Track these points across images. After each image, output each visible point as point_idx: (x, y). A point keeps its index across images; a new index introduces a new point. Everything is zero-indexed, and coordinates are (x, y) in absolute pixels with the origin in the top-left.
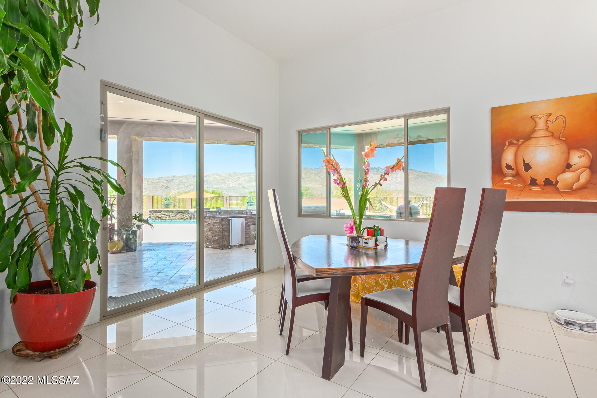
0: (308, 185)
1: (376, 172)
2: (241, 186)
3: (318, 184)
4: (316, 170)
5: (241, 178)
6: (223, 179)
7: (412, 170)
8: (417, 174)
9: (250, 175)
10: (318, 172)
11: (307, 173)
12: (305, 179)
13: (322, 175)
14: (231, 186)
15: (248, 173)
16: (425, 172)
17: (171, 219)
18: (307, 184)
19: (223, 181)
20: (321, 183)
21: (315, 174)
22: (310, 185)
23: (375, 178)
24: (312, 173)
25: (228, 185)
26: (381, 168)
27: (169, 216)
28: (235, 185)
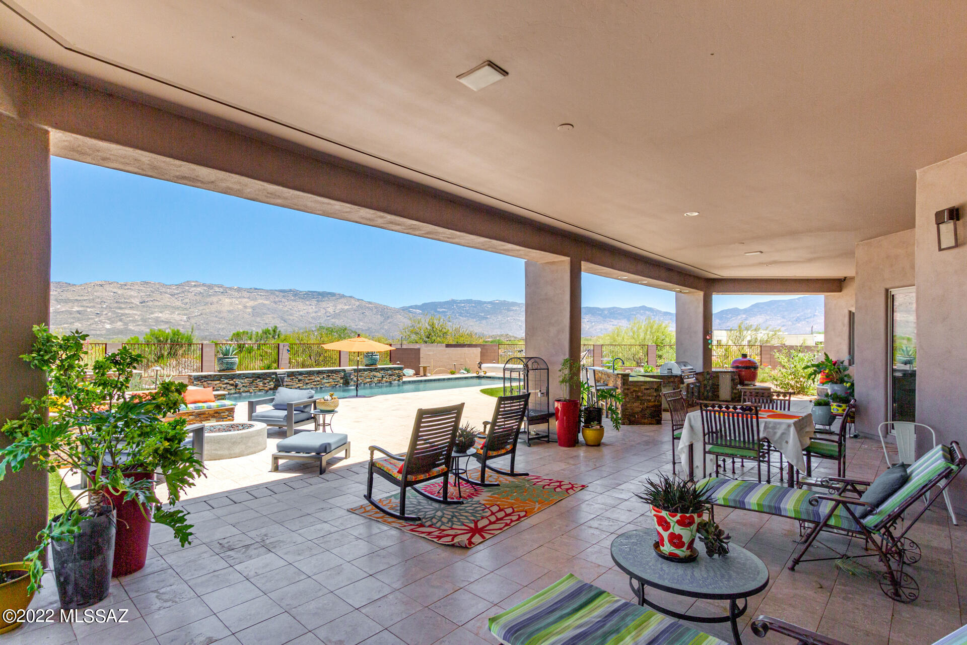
0: (156, 315)
1: (293, 298)
3: (179, 314)
4: (174, 288)
7: (351, 297)
8: (357, 303)
10: (178, 292)
11: (153, 292)
12: (148, 303)
16: (369, 302)
17: (241, 390)
20: (186, 312)
21: (171, 295)
22: (160, 315)
23: (290, 307)
24: (165, 293)
26: (301, 292)
27: (236, 386)
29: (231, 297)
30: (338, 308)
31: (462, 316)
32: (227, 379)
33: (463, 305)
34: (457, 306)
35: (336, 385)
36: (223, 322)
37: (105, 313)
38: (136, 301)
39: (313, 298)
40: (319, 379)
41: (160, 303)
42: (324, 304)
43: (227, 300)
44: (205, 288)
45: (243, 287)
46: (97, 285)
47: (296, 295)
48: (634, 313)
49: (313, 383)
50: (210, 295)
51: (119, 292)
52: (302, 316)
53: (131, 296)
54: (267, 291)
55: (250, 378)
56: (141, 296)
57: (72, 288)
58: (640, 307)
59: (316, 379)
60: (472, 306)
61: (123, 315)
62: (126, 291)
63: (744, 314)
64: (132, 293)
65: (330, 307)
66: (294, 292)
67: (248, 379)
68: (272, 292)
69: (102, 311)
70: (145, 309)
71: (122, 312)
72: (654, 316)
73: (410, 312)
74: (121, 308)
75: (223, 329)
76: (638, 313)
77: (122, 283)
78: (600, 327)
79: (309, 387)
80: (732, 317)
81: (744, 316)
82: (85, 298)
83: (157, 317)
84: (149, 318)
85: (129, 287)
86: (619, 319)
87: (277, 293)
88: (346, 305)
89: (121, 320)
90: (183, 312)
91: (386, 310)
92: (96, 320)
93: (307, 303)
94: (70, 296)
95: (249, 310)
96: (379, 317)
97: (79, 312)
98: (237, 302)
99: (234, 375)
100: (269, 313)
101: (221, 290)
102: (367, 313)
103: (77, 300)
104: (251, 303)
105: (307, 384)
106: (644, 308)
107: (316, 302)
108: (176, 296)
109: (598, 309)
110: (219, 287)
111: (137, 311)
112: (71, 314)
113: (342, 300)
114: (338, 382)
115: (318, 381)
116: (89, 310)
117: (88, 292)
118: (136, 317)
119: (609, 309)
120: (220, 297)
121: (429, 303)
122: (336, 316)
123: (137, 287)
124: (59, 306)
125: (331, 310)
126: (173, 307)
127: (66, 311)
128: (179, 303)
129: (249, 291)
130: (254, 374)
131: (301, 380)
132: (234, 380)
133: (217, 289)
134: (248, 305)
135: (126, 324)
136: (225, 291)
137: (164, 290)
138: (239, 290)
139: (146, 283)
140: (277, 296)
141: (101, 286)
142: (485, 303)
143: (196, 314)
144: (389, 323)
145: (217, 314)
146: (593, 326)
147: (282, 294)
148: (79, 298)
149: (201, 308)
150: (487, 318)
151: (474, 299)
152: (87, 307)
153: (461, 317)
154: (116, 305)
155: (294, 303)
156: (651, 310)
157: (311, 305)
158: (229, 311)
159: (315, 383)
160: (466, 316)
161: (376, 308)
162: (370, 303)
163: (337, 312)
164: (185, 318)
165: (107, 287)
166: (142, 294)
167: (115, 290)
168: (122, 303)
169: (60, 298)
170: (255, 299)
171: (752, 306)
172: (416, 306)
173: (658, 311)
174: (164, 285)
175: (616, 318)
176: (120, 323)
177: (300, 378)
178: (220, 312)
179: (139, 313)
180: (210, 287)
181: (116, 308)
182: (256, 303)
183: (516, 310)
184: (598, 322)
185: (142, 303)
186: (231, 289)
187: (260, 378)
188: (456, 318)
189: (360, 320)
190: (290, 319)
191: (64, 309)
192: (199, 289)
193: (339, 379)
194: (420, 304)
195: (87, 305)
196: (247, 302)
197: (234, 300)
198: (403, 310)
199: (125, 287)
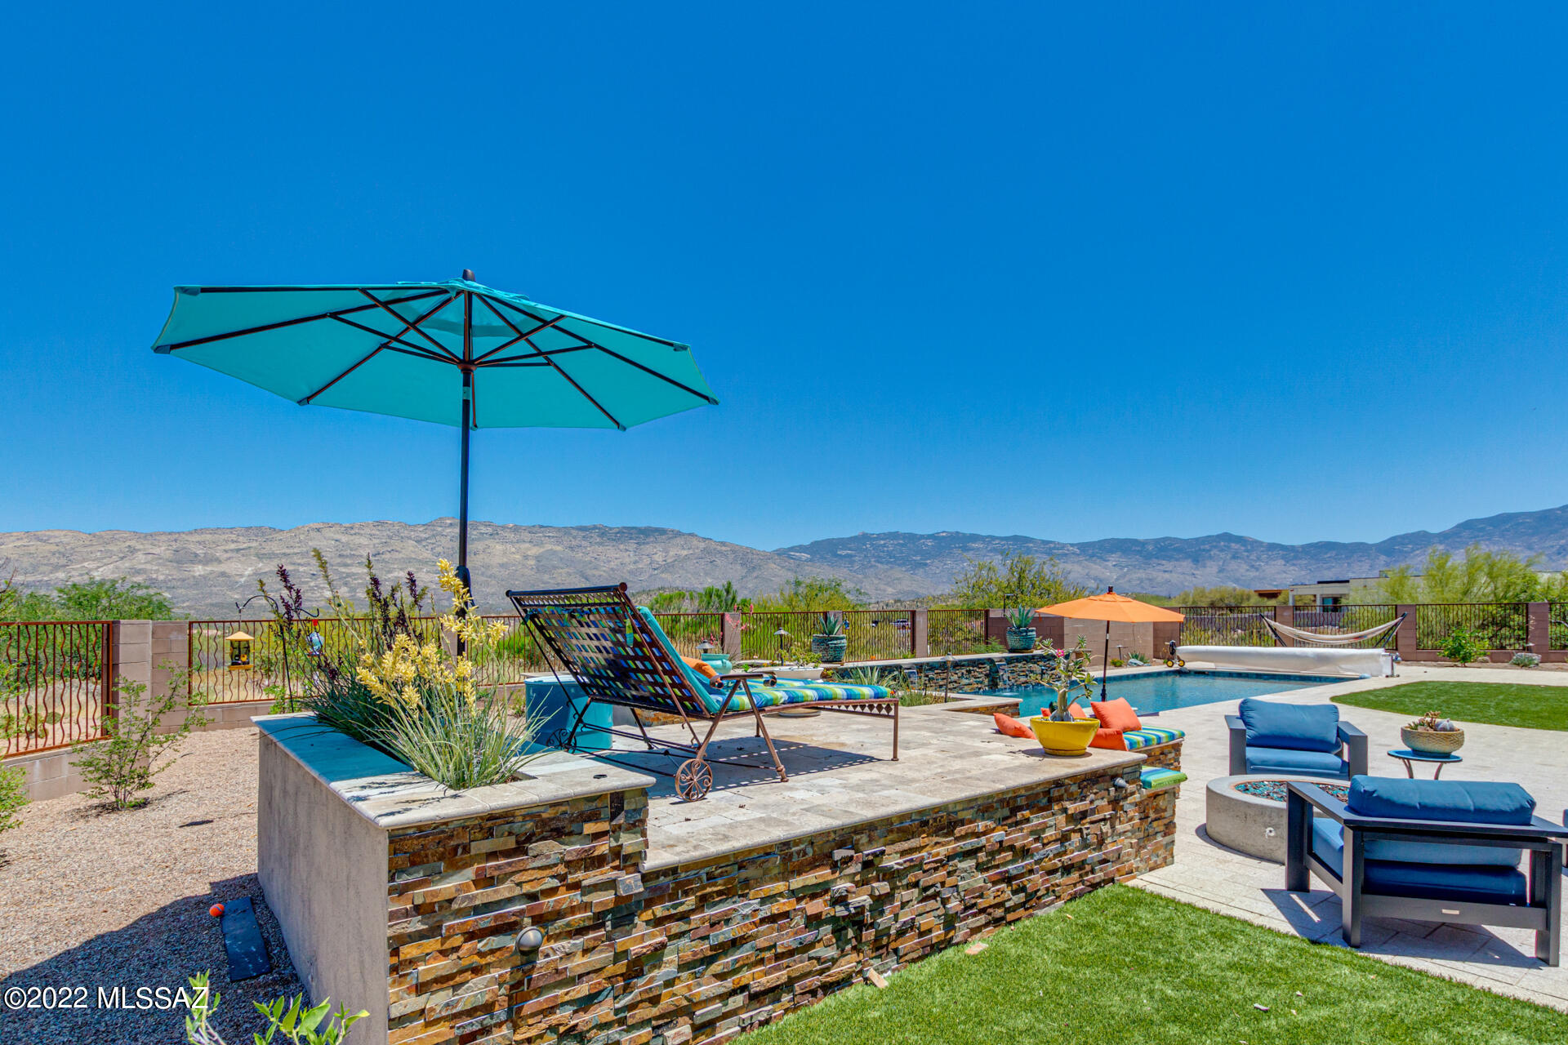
0: (396, 574)
1: (598, 539)
3: (428, 572)
4: (421, 529)
5: (139, 550)
7: (690, 534)
8: (702, 545)
9: (176, 540)
10: (427, 536)
11: (390, 538)
12: (383, 556)
13: (439, 546)
15: (170, 534)
18: (389, 572)
21: (414, 541)
23: (595, 555)
24: (410, 538)
26: (611, 529)
28: (113, 572)
29: (505, 541)
30: (671, 553)
31: (882, 563)
33: (882, 542)
34: (872, 545)
36: (493, 582)
39: (631, 539)
41: (401, 555)
42: (648, 549)
43: (499, 547)
45: (523, 523)
46: (313, 530)
47: (604, 533)
48: (1207, 547)
51: (343, 540)
52: (612, 569)
53: (360, 546)
54: (559, 530)
56: (374, 545)
57: (278, 536)
58: (1218, 536)
60: (899, 544)
61: (348, 575)
62: (353, 537)
63: (1441, 543)
64: (362, 541)
65: (657, 553)
66: (599, 529)
68: (566, 531)
71: (347, 571)
72: (1247, 551)
73: (790, 557)
74: (346, 565)
75: (493, 594)
76: (1215, 547)
77: (348, 525)
78: (1138, 575)
80: (1413, 550)
81: (1441, 547)
82: (296, 551)
84: (386, 580)
85: (357, 531)
86: (1177, 560)
87: (574, 533)
88: (684, 549)
89: (346, 584)
90: (434, 568)
91: (750, 556)
92: (312, 584)
93: (622, 547)
95: (532, 562)
96: (739, 567)
98: (513, 550)
100: (561, 566)
101: (490, 530)
102: (718, 562)
103: (284, 554)
104: (535, 551)
106: (1227, 537)
107: (635, 546)
108: (424, 543)
109: (1135, 542)
110: (486, 526)
113: (680, 541)
116: (301, 569)
117: (300, 542)
119: (1157, 541)
120: (487, 542)
121: (823, 541)
122: (668, 567)
123: (368, 531)
124: (261, 565)
125: (659, 558)
126: (420, 561)
128: (427, 555)
129: (531, 530)
133: (483, 530)
134: (529, 553)
135: (353, 590)
136: (496, 532)
137: (406, 533)
138: (516, 529)
139: (381, 524)
140: (575, 538)
141: (318, 530)
142: (922, 537)
144: (756, 578)
145: (483, 569)
146: (1124, 575)
147: (581, 534)
148: (288, 551)
150: (926, 564)
151: (902, 531)
152: (299, 564)
153: (879, 565)
154: (339, 560)
155: (601, 549)
156: (1240, 540)
157: (627, 550)
158: (502, 565)
160: (888, 563)
161: (733, 551)
162: (723, 544)
163: (669, 561)
164: (437, 577)
165: (329, 533)
167: (337, 537)
168: (347, 556)
169: (262, 551)
170: (540, 544)
171: (1459, 526)
172: (800, 546)
173: (1256, 541)
174: (406, 526)
175: (1169, 558)
176: (344, 589)
178: (488, 567)
181: (339, 565)
182: (542, 550)
183: (978, 549)
184: (1135, 566)
185: (375, 556)
186: (504, 528)
188: (871, 567)
189: (707, 574)
190: (594, 576)
191: (267, 570)
194: (807, 542)
195: (299, 561)
196: (529, 549)
197: (508, 546)
198: (778, 554)
199: (353, 532)
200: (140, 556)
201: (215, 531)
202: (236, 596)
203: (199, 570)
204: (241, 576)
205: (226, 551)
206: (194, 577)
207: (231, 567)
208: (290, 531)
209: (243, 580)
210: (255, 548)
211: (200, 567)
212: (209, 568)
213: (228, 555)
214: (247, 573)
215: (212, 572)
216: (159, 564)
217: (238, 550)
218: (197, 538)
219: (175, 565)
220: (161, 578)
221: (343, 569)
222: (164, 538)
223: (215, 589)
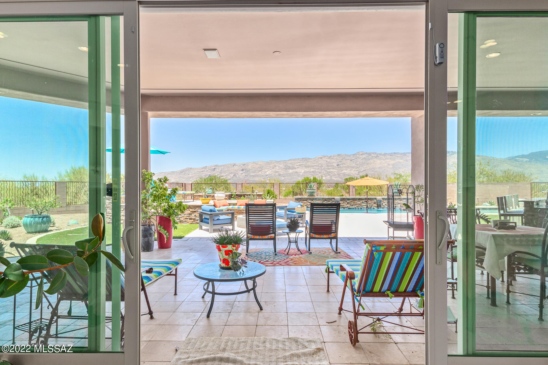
0: (344, 171)
2: (277, 174)
3: (354, 170)
4: (352, 156)
5: (277, 166)
6: (260, 167)
9: (285, 163)
10: (354, 158)
11: (342, 160)
12: (340, 166)
13: (358, 162)
14: (268, 173)
15: (284, 161)
18: (342, 171)
19: (261, 169)
20: (357, 169)
21: (350, 160)
22: (346, 171)
24: (348, 159)
25: (264, 173)
28: (271, 172)
29: (381, 159)
32: (310, 200)
35: (371, 207)
36: (376, 174)
37: (323, 171)
38: (335, 165)
40: (359, 203)
41: (345, 165)
43: (379, 161)
44: (367, 155)
45: (388, 152)
49: (356, 205)
50: (369, 159)
51: (328, 161)
53: (333, 162)
54: (402, 154)
55: (321, 200)
56: (337, 162)
57: (310, 160)
59: (358, 203)
61: (330, 172)
62: (331, 160)
64: (334, 161)
67: (320, 201)
69: (322, 171)
70: (339, 169)
71: (329, 171)
73: (516, 160)
74: (329, 169)
77: (329, 156)
79: (353, 207)
82: (315, 165)
83: (344, 173)
84: (341, 174)
85: (332, 158)
89: (329, 175)
90: (356, 169)
92: (319, 175)
94: (309, 164)
95: (391, 166)
97: (313, 172)
98: (384, 162)
99: (313, 198)
100: (402, 167)
101: (375, 155)
104: (392, 162)
105: (353, 205)
108: (353, 161)
111: (336, 170)
112: (310, 173)
114: (372, 205)
115: (359, 204)
116: (316, 170)
117: (316, 162)
118: (335, 173)
120: (375, 160)
121: (537, 152)
123: (335, 157)
124: (306, 169)
126: (352, 167)
127: (308, 171)
128: (354, 165)
129: (391, 154)
130: (323, 198)
131: (349, 203)
132: (313, 201)
133: (373, 155)
134: (390, 163)
135: (331, 177)
136: (377, 156)
137: (347, 158)
138: (385, 154)
139: (339, 155)
141: (321, 158)
143: (363, 170)
145: (373, 169)
148: (313, 165)
149: (365, 167)
154: (327, 167)
158: (380, 168)
159: (357, 205)
164: (357, 172)
165: (324, 159)
166: (338, 161)
167: (327, 160)
168: (329, 166)
169: (306, 165)
170: (394, 159)
172: (523, 155)
174: (347, 155)
176: (329, 176)
177: (348, 201)
178: (375, 168)
179: (336, 171)
180: (370, 154)
181: (327, 169)
182: (395, 162)
185: (337, 165)
186: (380, 154)
187: (326, 201)
192: (364, 156)
193: (373, 203)
194: (527, 153)
197: (382, 161)
198: (509, 160)
199: (331, 158)
200: (277, 167)
201: (294, 160)
202: (299, 179)
203: (291, 171)
204: (301, 173)
205: (297, 165)
206: (289, 173)
207: (298, 170)
208: (314, 158)
209: (301, 174)
210: (304, 164)
211: (291, 170)
212: (293, 171)
213: (298, 166)
214: (302, 172)
215: (294, 172)
216: (281, 170)
217: (300, 165)
218: (290, 162)
219: (285, 170)
220: (282, 173)
221: (328, 170)
222: (283, 162)
223: (294, 177)
